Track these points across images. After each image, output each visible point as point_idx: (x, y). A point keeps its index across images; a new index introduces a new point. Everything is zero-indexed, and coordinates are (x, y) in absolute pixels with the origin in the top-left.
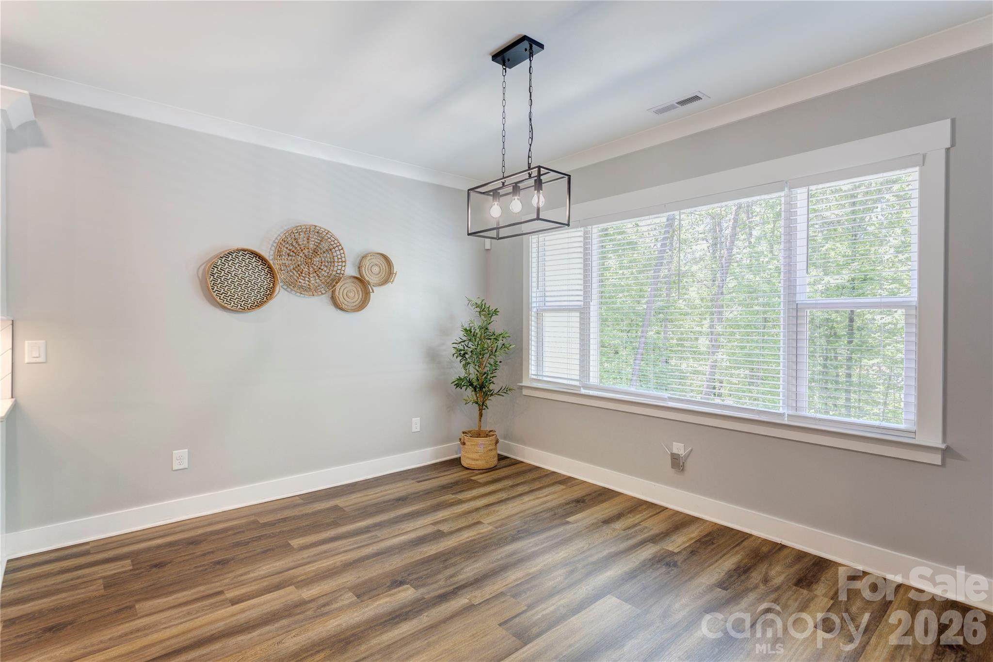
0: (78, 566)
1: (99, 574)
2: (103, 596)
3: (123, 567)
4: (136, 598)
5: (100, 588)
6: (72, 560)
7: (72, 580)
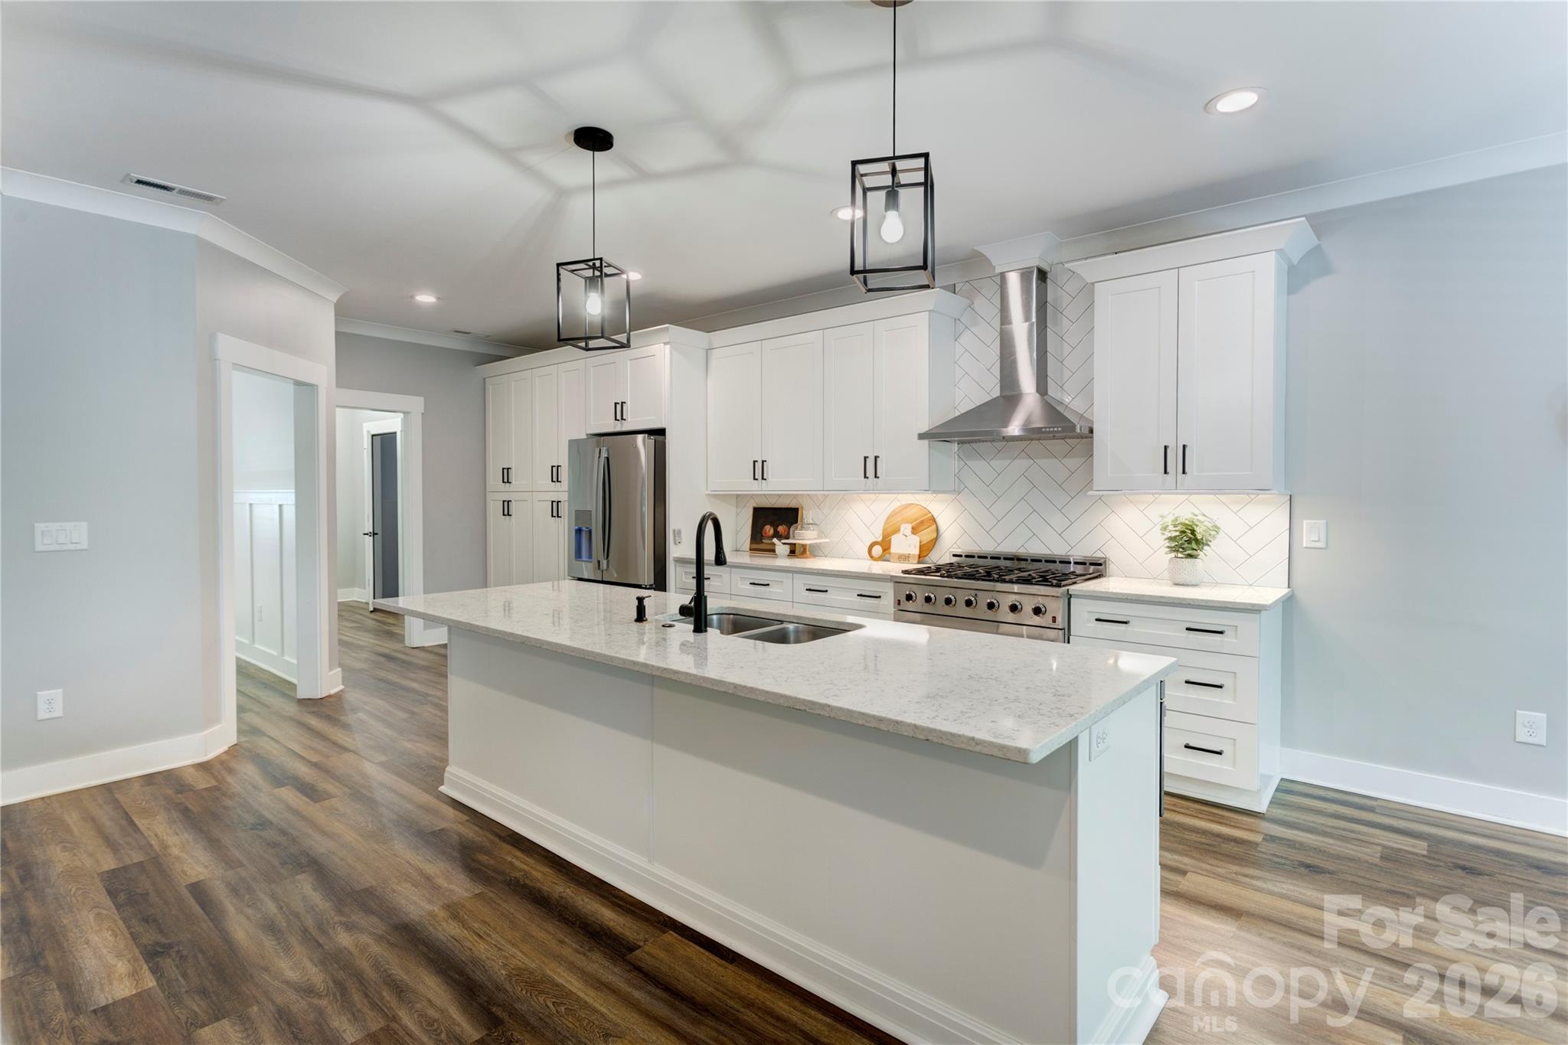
0: (1356, 819)
1: (1379, 839)
2: (1376, 865)
3: (1413, 846)
4: (1419, 890)
5: (1376, 855)
6: (1351, 809)
7: (1344, 830)
